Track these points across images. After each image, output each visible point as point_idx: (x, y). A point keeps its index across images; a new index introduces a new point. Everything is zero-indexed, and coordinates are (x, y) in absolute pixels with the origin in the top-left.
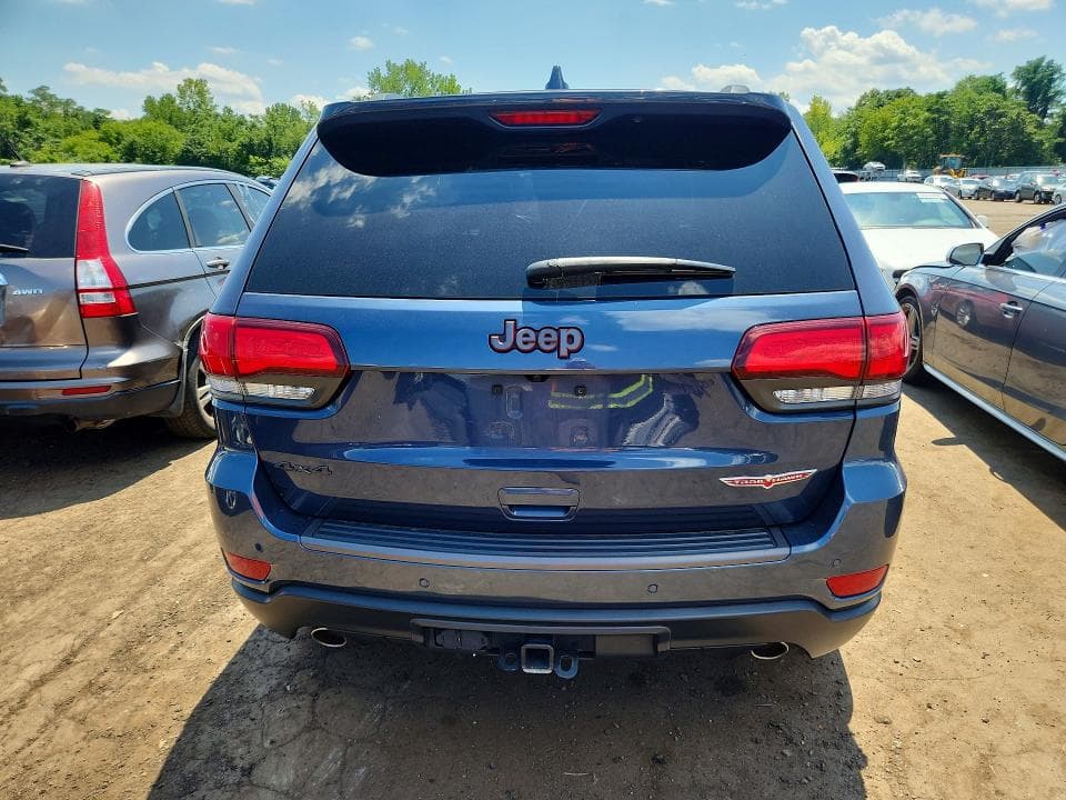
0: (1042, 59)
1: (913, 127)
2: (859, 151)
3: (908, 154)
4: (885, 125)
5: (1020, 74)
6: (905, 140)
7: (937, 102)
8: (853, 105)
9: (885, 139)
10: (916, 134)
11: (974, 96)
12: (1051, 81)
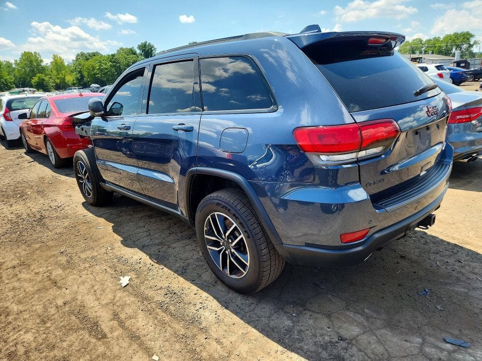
0: (146, 42)
1: (106, 69)
2: (85, 80)
3: (108, 80)
4: (94, 68)
5: (140, 47)
6: (104, 74)
7: (113, 58)
8: (75, 59)
9: (95, 74)
10: (108, 72)
11: (126, 56)
12: (152, 51)
